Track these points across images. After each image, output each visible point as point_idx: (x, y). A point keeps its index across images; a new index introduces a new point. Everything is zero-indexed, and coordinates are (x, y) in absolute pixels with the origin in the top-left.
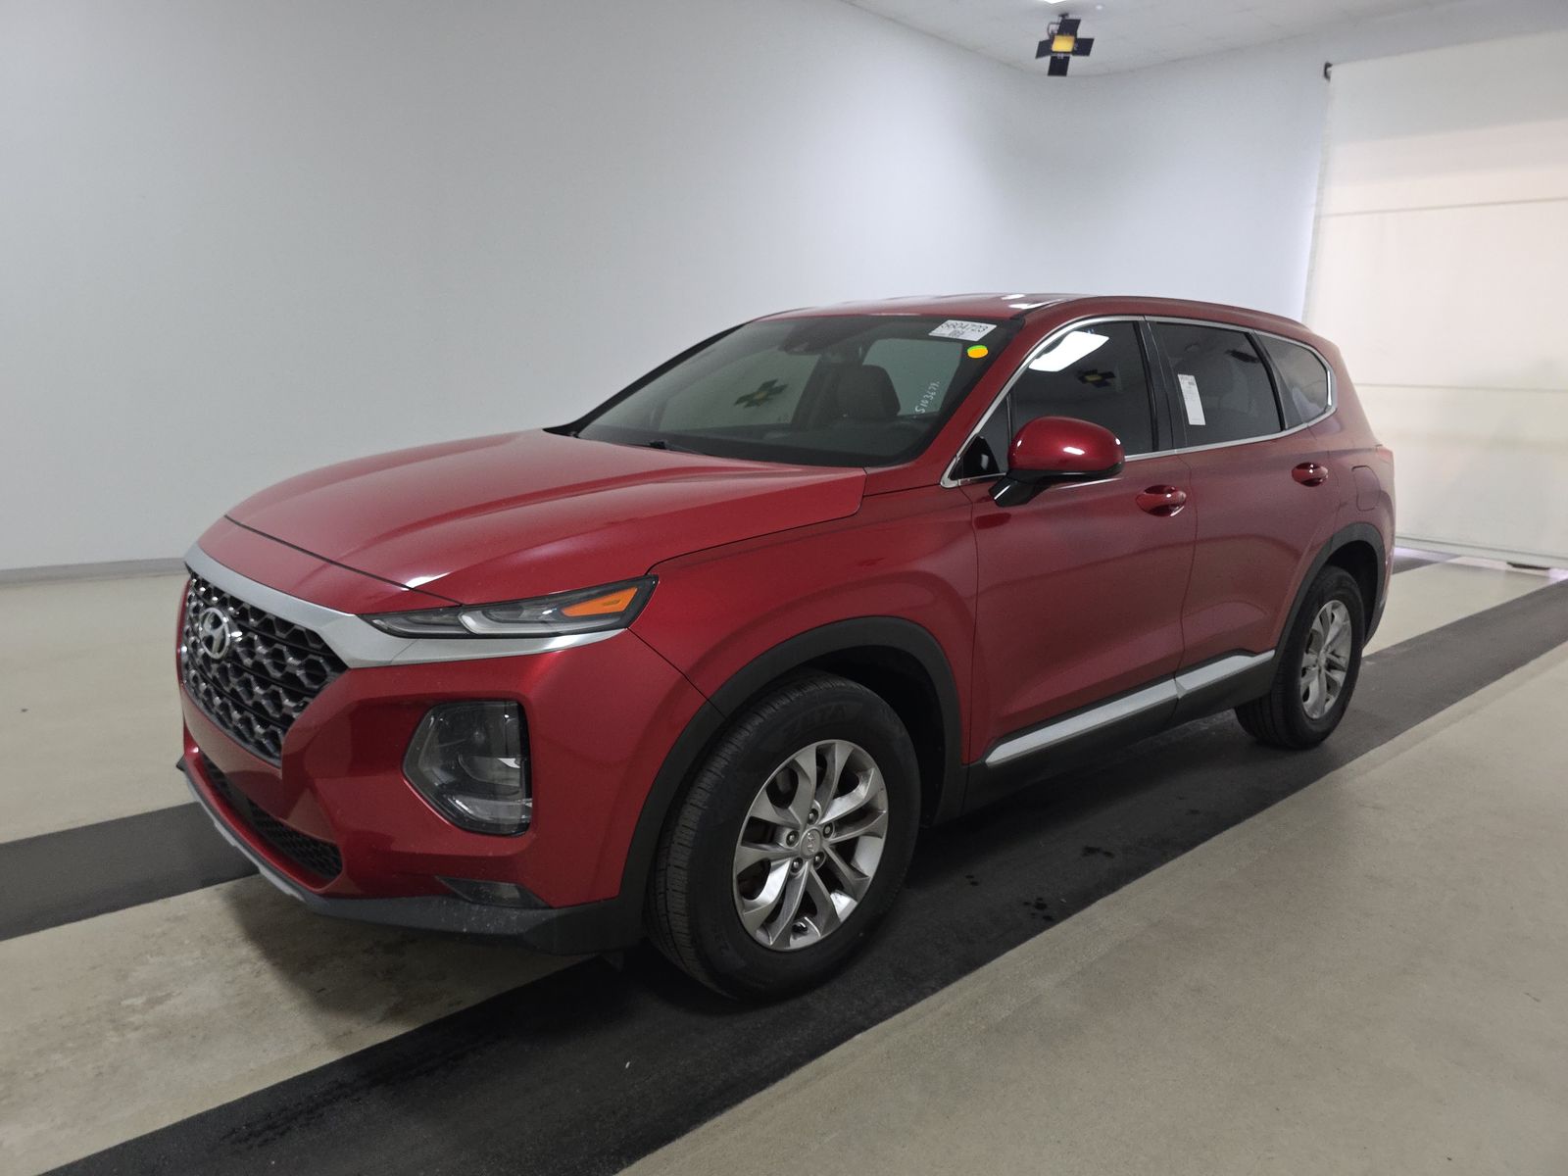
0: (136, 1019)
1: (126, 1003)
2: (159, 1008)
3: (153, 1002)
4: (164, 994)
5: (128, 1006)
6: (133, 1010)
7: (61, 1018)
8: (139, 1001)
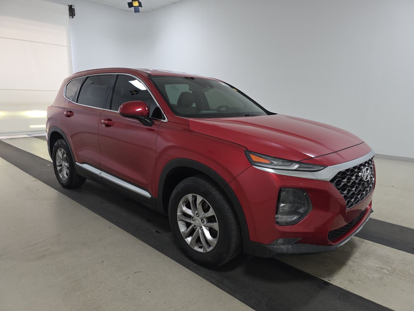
0: (390, 268)
1: (387, 273)
2: (383, 267)
3: (382, 269)
4: (378, 268)
5: (388, 272)
6: (388, 270)
7: (404, 280)
8: (385, 271)
